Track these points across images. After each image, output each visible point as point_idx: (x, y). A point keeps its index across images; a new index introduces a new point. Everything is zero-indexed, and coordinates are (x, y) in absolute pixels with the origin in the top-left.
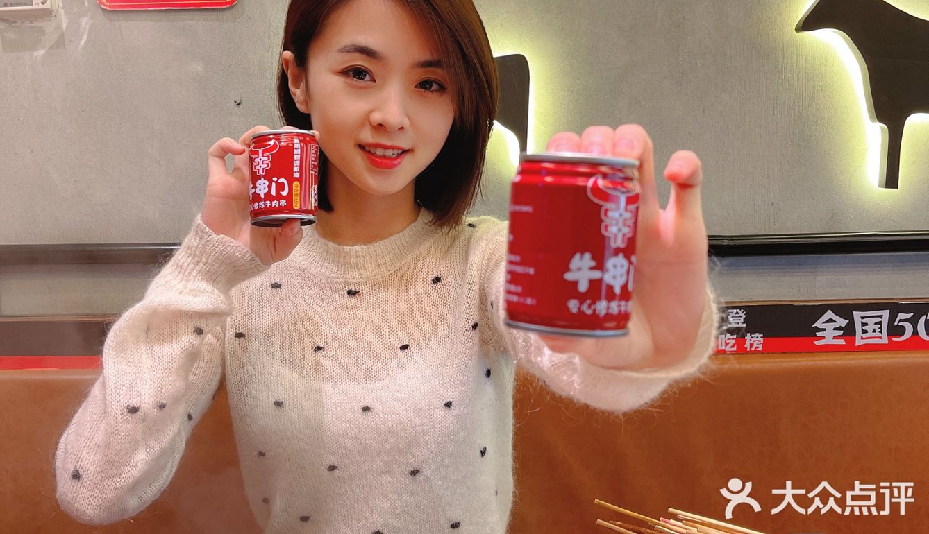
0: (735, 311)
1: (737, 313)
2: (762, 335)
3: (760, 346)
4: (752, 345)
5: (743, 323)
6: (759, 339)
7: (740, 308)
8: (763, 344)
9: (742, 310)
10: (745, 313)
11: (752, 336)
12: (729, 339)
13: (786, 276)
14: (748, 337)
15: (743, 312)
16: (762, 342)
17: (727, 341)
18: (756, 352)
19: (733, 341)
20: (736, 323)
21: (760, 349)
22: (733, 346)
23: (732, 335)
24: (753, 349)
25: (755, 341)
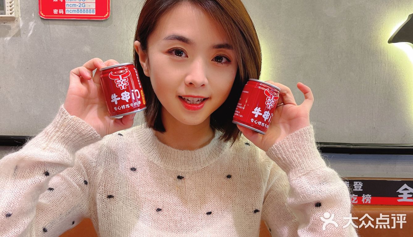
0: (357, 182)
1: (358, 184)
2: (371, 196)
3: (370, 201)
4: (365, 200)
5: (361, 189)
6: (369, 197)
7: (360, 181)
8: (371, 200)
9: (361, 182)
10: (362, 184)
11: (366, 195)
12: (354, 197)
13: (380, 165)
14: (364, 196)
15: (361, 183)
16: (371, 199)
17: (353, 198)
18: (367, 204)
19: (356, 198)
20: (357, 189)
21: (370, 202)
22: (356, 201)
23: (355, 195)
24: (366, 202)
25: (367, 198)
